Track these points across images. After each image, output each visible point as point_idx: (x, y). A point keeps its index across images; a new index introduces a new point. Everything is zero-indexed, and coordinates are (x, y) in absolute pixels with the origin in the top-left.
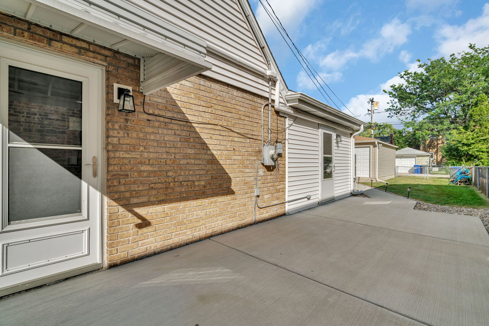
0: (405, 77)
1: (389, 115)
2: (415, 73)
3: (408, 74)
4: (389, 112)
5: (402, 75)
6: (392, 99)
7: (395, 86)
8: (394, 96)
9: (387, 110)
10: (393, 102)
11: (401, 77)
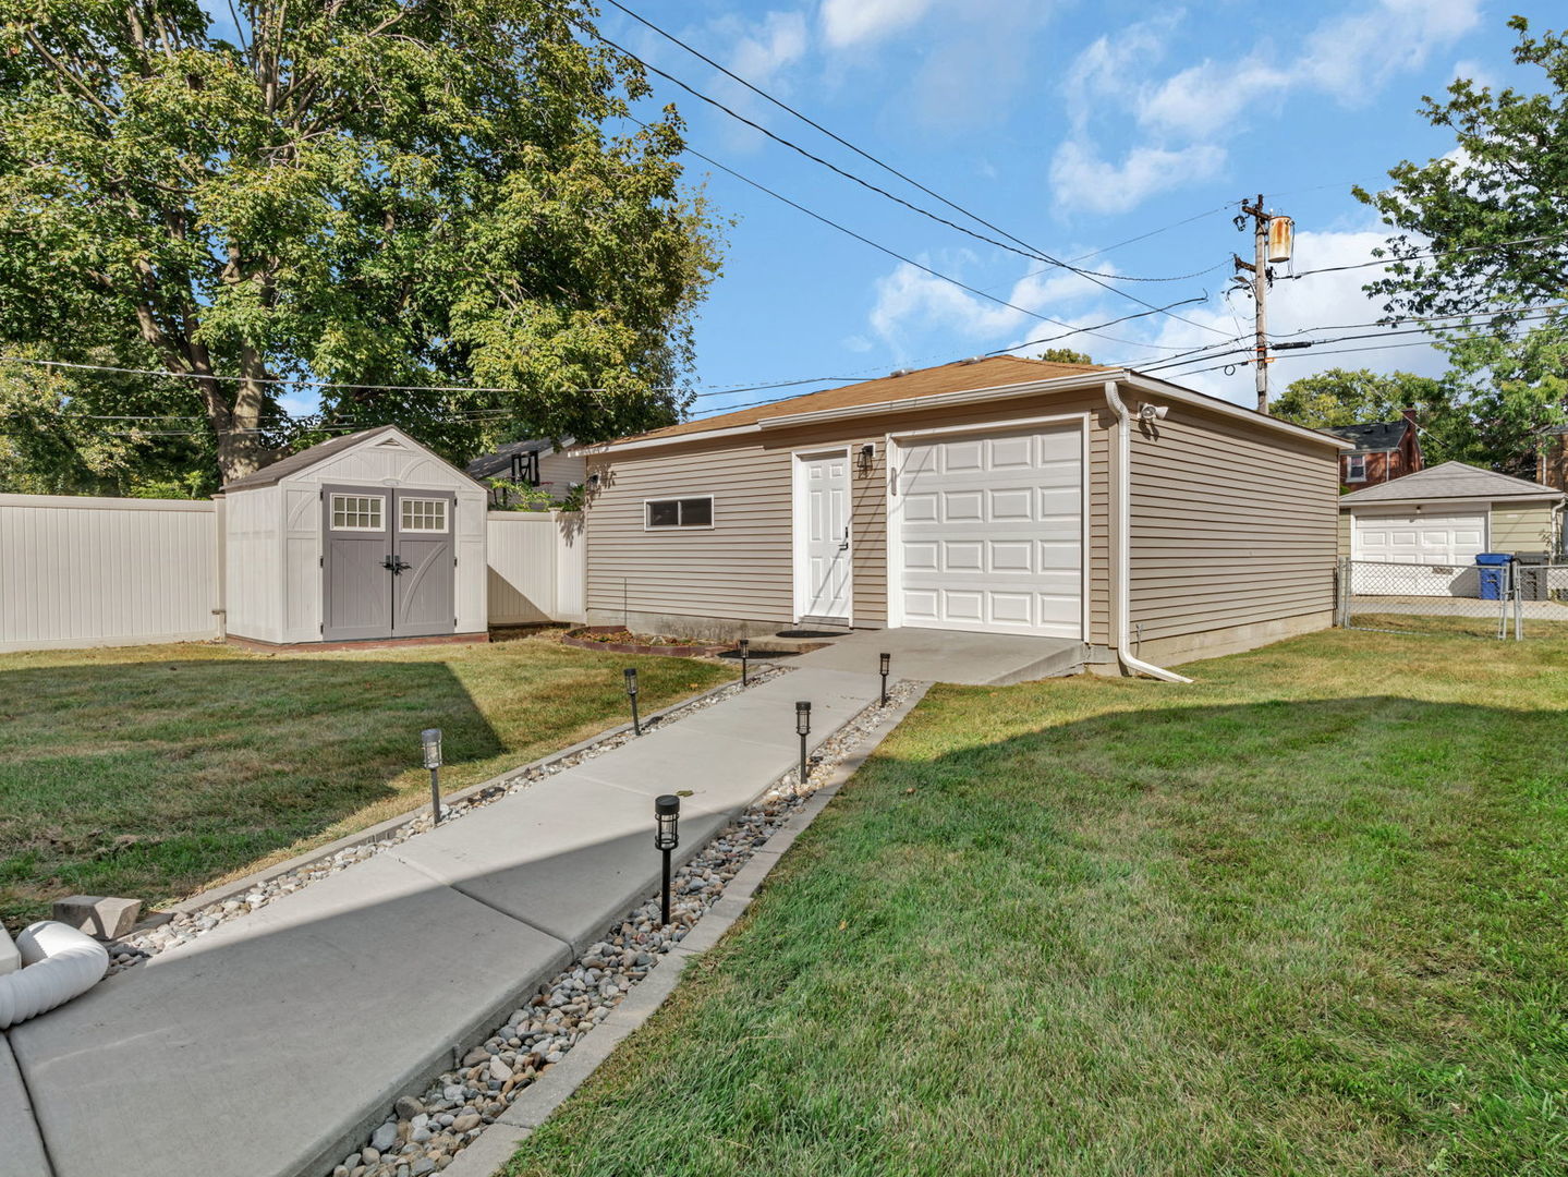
0: (1456, 116)
1: (1385, 314)
2: (1506, 99)
3: (1473, 101)
4: (1384, 298)
5: (1442, 110)
6: (1397, 232)
7: (1411, 169)
8: (1406, 219)
9: (1374, 290)
10: (1403, 249)
11: (1438, 121)
